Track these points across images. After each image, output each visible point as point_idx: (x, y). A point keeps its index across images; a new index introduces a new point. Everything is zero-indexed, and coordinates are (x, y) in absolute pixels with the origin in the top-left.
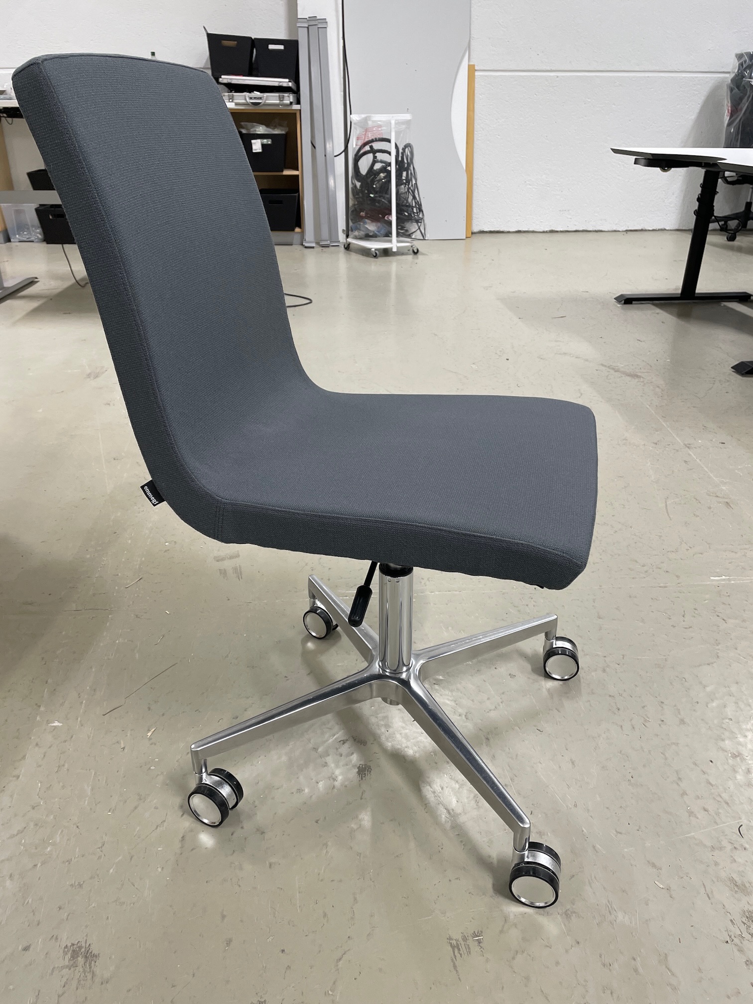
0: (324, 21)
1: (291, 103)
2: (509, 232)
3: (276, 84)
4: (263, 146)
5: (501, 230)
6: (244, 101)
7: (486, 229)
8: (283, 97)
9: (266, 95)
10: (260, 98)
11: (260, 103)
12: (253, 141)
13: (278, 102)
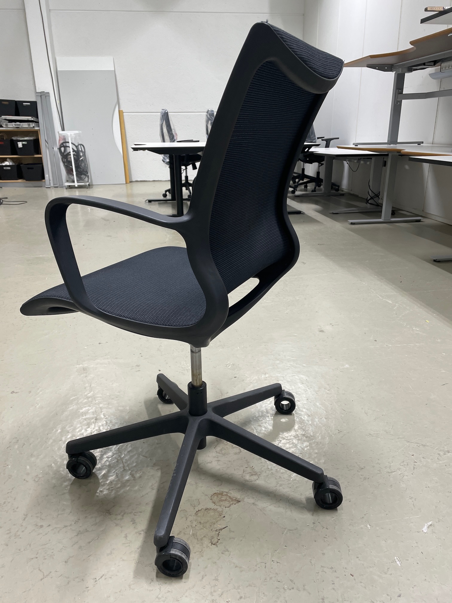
0: (48, 93)
1: (34, 127)
2: (149, 181)
3: (26, 119)
4: (23, 145)
5: (146, 180)
6: (12, 126)
7: (138, 180)
8: (30, 124)
9: (21, 124)
10: (20, 125)
11: (19, 127)
12: (18, 143)
13: (27, 126)
